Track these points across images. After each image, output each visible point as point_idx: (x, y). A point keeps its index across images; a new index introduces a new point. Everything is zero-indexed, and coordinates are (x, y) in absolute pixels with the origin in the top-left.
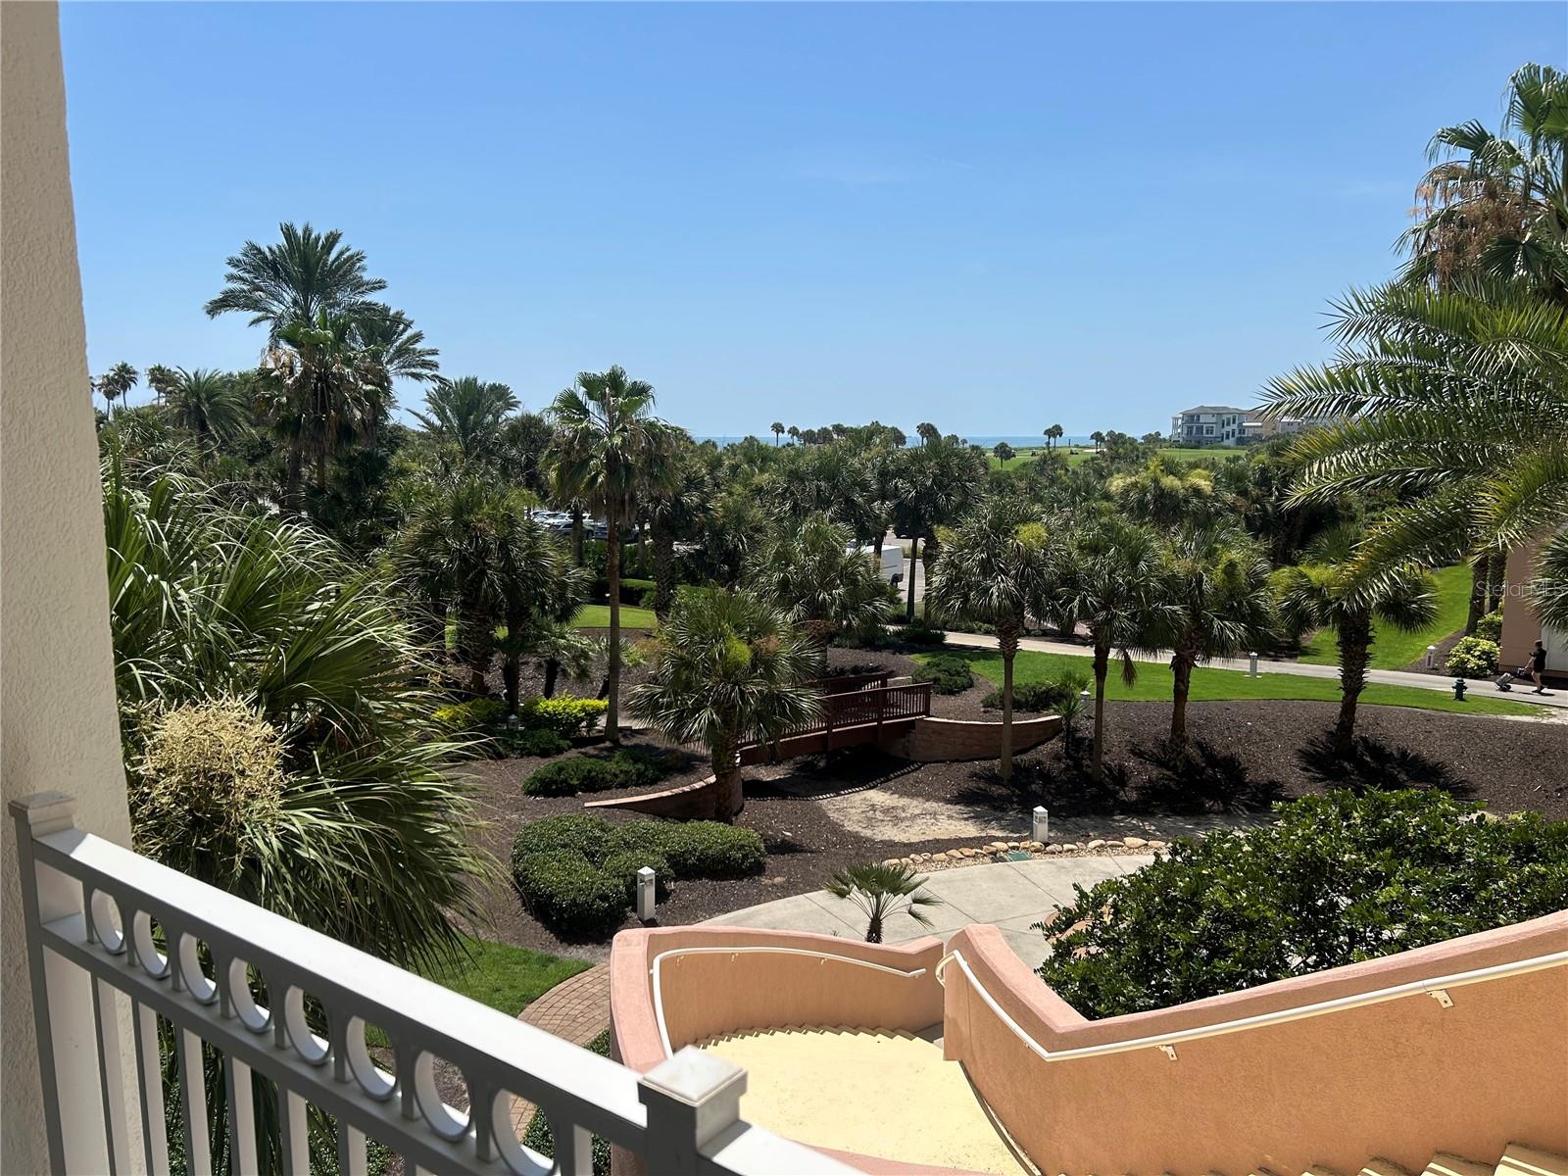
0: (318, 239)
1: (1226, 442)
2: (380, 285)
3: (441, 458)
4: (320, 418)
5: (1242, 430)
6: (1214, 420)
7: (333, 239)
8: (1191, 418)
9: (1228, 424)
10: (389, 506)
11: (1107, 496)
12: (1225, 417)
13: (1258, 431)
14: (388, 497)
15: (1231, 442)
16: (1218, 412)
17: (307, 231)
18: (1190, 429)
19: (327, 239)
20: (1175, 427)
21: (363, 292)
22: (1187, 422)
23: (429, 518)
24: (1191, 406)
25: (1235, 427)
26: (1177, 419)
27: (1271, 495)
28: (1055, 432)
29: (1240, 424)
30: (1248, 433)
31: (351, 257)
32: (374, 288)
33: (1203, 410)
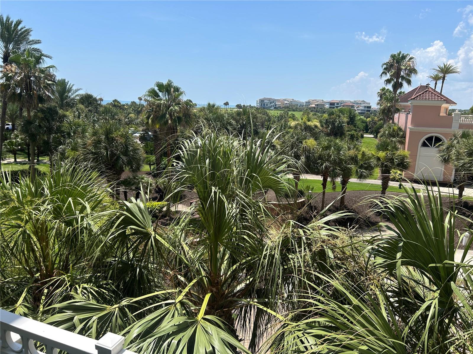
0: (12, 22)
1: (271, 108)
2: (38, 42)
3: (77, 111)
4: (30, 94)
5: (276, 105)
6: (268, 102)
7: (19, 23)
8: (262, 101)
9: (272, 103)
10: (63, 129)
11: (290, 128)
12: (271, 101)
13: (280, 105)
14: (63, 126)
15: (273, 108)
16: (269, 100)
17: (8, 19)
18: (261, 104)
19: (17, 22)
20: (257, 103)
21: (31, 44)
22: (261, 102)
23: (93, 135)
24: (262, 98)
25: (274, 104)
26: (257, 101)
27: (329, 127)
28: (226, 104)
29: (275, 103)
30: (277, 106)
31: (26, 30)
32: (37, 43)
33: (265, 99)
